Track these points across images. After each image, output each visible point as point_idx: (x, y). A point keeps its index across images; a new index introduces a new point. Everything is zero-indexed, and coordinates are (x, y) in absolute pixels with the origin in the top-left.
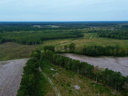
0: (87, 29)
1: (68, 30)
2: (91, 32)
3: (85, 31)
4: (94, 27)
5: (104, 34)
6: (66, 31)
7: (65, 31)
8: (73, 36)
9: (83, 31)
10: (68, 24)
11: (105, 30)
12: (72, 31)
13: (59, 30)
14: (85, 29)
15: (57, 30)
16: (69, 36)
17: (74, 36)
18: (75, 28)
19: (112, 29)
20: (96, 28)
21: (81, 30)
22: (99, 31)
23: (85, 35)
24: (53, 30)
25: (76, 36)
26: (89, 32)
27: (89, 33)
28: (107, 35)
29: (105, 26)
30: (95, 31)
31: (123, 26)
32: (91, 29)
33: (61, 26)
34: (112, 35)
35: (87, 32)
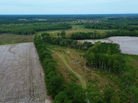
0: (75, 22)
1: (56, 23)
2: (78, 24)
3: (73, 24)
4: (81, 20)
5: (89, 25)
6: (56, 24)
7: (53, 24)
8: (62, 27)
9: (71, 24)
10: (56, 17)
11: (91, 22)
12: (61, 24)
13: (48, 23)
14: (73, 22)
15: (47, 23)
16: (59, 27)
17: (64, 27)
18: (63, 21)
19: (98, 22)
20: (83, 21)
21: (69, 23)
22: (85, 23)
23: (73, 27)
24: (42, 23)
25: (65, 27)
26: (77, 24)
27: (77, 26)
28: (91, 26)
29: (92, 19)
30: (82, 24)
31: (109, 19)
32: (79, 21)
33: (49, 19)
34: (95, 27)
35: (75, 25)
